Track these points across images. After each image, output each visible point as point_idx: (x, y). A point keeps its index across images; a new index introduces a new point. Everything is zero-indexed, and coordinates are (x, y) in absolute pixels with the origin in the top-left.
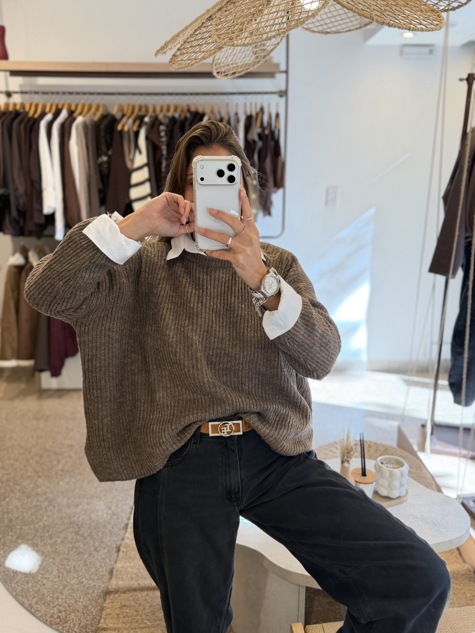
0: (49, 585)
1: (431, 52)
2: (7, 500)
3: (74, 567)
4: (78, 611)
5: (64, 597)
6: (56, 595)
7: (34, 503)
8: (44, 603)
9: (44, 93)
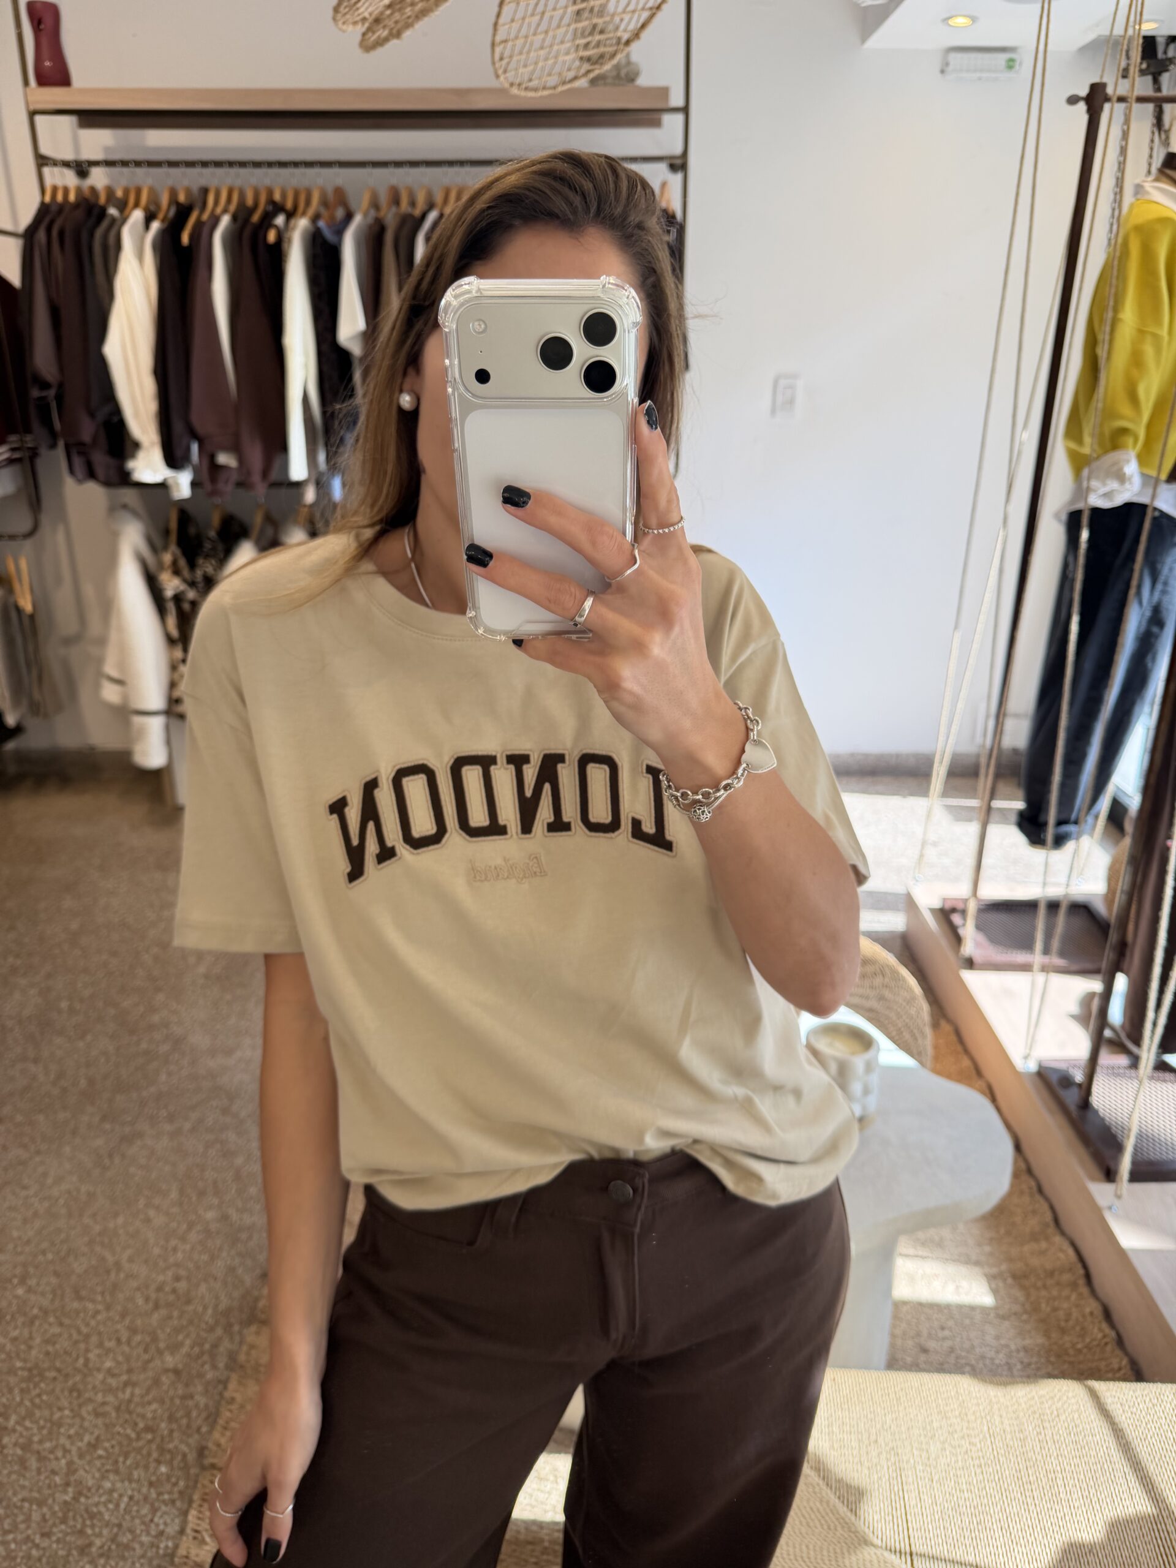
0: (159, 1220)
1: (1010, 65)
2: (89, 1038)
3: (215, 1183)
4: (216, 1279)
5: (188, 1247)
6: (173, 1242)
7: (144, 1046)
8: (146, 1262)
9: (152, 164)
